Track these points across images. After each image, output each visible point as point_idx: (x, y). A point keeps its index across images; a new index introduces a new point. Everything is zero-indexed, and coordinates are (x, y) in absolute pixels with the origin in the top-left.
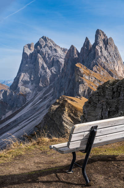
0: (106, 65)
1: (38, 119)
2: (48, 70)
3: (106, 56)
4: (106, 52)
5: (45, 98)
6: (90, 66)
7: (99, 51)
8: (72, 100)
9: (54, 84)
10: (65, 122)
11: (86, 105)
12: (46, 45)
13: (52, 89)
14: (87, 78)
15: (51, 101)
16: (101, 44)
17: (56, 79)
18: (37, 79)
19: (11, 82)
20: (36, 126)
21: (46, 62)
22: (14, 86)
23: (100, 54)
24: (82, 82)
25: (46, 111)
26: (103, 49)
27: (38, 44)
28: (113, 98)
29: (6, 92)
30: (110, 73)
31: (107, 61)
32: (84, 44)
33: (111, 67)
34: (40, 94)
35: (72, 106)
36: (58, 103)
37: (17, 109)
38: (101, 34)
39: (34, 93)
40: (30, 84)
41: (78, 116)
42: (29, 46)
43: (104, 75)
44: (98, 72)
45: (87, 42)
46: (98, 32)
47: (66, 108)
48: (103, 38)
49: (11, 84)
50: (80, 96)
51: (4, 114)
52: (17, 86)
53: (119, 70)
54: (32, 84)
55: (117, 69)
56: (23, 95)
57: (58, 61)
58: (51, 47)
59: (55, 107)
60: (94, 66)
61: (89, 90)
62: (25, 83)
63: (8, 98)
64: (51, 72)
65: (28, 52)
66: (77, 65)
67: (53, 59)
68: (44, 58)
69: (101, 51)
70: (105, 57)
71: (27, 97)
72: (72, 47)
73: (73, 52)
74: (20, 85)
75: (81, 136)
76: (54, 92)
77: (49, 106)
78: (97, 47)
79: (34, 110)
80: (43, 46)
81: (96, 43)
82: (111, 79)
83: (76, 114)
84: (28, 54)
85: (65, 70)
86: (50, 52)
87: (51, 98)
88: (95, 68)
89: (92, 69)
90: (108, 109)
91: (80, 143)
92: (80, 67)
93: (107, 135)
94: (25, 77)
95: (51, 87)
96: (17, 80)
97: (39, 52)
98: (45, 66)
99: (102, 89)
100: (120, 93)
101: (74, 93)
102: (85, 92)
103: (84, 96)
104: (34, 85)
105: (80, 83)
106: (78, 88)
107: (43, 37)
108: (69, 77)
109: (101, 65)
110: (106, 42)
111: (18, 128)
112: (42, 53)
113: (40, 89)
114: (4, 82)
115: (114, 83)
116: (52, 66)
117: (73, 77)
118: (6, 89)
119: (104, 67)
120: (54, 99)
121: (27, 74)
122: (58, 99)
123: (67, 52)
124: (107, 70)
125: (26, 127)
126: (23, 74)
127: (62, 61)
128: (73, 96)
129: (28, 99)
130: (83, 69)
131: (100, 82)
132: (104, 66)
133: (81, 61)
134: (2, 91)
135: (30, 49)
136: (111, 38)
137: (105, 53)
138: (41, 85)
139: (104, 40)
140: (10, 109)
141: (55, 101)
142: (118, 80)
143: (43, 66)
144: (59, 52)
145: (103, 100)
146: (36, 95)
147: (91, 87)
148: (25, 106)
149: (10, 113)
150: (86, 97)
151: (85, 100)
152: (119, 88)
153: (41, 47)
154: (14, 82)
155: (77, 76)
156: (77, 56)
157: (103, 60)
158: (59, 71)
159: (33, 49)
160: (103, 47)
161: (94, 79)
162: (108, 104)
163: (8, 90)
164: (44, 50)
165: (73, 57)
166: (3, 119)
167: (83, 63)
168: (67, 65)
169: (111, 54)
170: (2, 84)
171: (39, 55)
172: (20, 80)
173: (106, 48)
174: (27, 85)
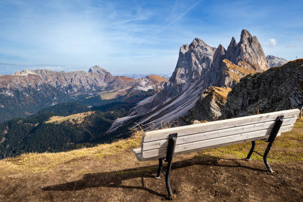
0: (249, 60)
1: (191, 104)
2: (199, 66)
3: (250, 52)
4: (250, 49)
5: (197, 88)
6: (235, 61)
7: (244, 48)
8: (219, 90)
9: (204, 77)
10: (212, 107)
11: (230, 94)
12: (198, 45)
13: (203, 81)
14: (232, 71)
15: (201, 91)
16: (246, 42)
17: (206, 73)
18: (190, 73)
19: (170, 75)
20: (189, 110)
21: (198, 59)
22: (173, 79)
23: (244, 51)
24: (228, 75)
25: (197, 99)
26: (248, 47)
27: (192, 45)
28: (253, 89)
29: (166, 83)
30: (253, 67)
31: (251, 57)
32: (231, 43)
33: (254, 62)
34: (193, 85)
35: (219, 95)
36: (207, 92)
37: (174, 97)
38: (246, 33)
40: (185, 77)
41: (223, 103)
42: (185, 46)
43: (247, 69)
44: (242, 66)
45: (233, 41)
46: (243, 32)
47: (213, 96)
48: (248, 36)
50: (226, 86)
51: (165, 100)
52: (175, 78)
53: (261, 64)
54: (187, 77)
55: (260, 63)
56: (179, 85)
57: (208, 58)
58: (202, 46)
59: (204, 95)
60: (239, 61)
61: (234, 81)
62: (182, 76)
63: (168, 88)
64: (202, 67)
65: (184, 51)
66: (224, 61)
67: (204, 56)
68: (196, 56)
69: (246, 49)
70: (249, 54)
71: (182, 87)
72: (220, 46)
73: (221, 50)
74: (177, 78)
76: (203, 84)
77: (200, 95)
78: (242, 45)
79: (188, 97)
80: (195, 46)
81: (241, 42)
82: (253, 72)
83: (221, 101)
84: (184, 53)
85: (214, 66)
86: (201, 51)
87: (202, 88)
88: (239, 63)
89: (237, 64)
90: (249, 98)
92: (227, 62)
95: (202, 79)
96: (175, 74)
97: (192, 51)
98: (197, 62)
99: (244, 80)
100: (260, 84)
101: (221, 84)
102: (230, 83)
103: (229, 87)
104: (188, 77)
105: (226, 76)
106: (225, 79)
107: (196, 39)
108: (218, 71)
110: (251, 40)
111: (175, 111)
112: (195, 52)
113: (193, 81)
114: (165, 76)
115: (255, 76)
116: (203, 62)
117: (221, 71)
119: (248, 62)
120: (204, 89)
121: (183, 69)
122: (208, 89)
123: (215, 50)
124: (251, 64)
125: (181, 111)
126: (179, 69)
127: (211, 58)
128: (220, 87)
129: (184, 89)
130: (229, 64)
131: (244, 74)
132: (248, 61)
133: (228, 57)
134: (163, 82)
135: (185, 49)
136: (255, 37)
138: (193, 77)
139: (249, 39)
140: (169, 97)
141: (204, 90)
142: (259, 73)
143: (195, 63)
144: (209, 51)
145: (245, 91)
146: (190, 85)
147: (235, 79)
148: (181, 94)
149: (169, 100)
150: (231, 88)
151: (230, 90)
152: (260, 80)
153: (194, 47)
154: (172, 76)
155: (224, 70)
156: (224, 53)
157: (247, 56)
158: (209, 66)
159: (187, 49)
160: (247, 45)
161: (238, 72)
162: (249, 93)
163: (168, 82)
164: (196, 49)
165: (221, 54)
166: (164, 104)
167: (229, 59)
168: (215, 61)
169: (255, 50)
170: (163, 77)
171: (192, 53)
172: (177, 74)
173: (250, 46)
174: (182, 78)
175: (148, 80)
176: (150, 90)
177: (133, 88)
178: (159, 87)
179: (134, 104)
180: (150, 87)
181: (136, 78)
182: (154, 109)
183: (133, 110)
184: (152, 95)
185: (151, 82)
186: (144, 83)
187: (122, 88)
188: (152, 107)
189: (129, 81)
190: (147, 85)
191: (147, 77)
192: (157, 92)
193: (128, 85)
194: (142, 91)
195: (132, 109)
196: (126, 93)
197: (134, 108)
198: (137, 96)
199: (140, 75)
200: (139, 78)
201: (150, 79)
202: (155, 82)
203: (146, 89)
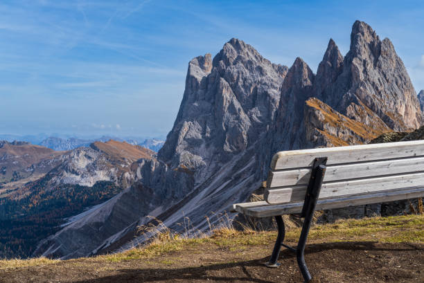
0: (376, 101)
2: (243, 115)
3: (377, 82)
4: (376, 71)
5: (238, 178)
6: (338, 104)
7: (361, 69)
9: (257, 147)
12: (239, 58)
13: (254, 157)
14: (333, 131)
15: (249, 185)
16: (365, 54)
17: (263, 133)
18: (218, 136)
19: (161, 142)
21: (239, 97)
22: (168, 152)
23: (362, 77)
24: (322, 142)
26: (370, 66)
27: (221, 56)
29: (148, 164)
30: (386, 119)
31: (380, 93)
32: (326, 54)
33: (388, 106)
34: (226, 170)
37: (173, 203)
38: (365, 31)
39: (213, 165)
40: (203, 146)
42: (201, 61)
43: (371, 126)
44: (358, 118)
45: (332, 49)
46: (357, 27)
48: (369, 39)
49: (161, 146)
51: (145, 215)
52: (174, 150)
53: (406, 113)
54: (208, 146)
55: (402, 111)
56: (186, 171)
57: (266, 94)
58: (250, 62)
60: (348, 103)
62: (192, 144)
63: (154, 178)
64: (251, 118)
65: (199, 75)
66: (311, 103)
67: (256, 89)
68: (234, 88)
69: (365, 71)
70: (373, 84)
71: (196, 176)
72: (299, 63)
73: (301, 72)
74: (180, 149)
75: (291, 177)
76: (256, 165)
78: (355, 62)
79: (212, 204)
80: (232, 61)
81: (353, 53)
84: (200, 78)
85: (283, 115)
86: (247, 73)
87: (250, 178)
88: (350, 110)
89: (344, 112)
91: (290, 194)
92: (316, 107)
93: (349, 182)
94: (192, 130)
95: (250, 153)
96: (173, 137)
97: (222, 74)
98: (237, 105)
104: (212, 148)
105: (316, 143)
107: (231, 42)
109: (365, 102)
110: (377, 50)
112: (229, 77)
113: (225, 158)
114: (146, 142)
115: (394, 140)
116: (254, 105)
117: (301, 130)
118: (150, 157)
119: (372, 107)
120: (256, 180)
121: (197, 123)
123: (286, 73)
124: (380, 113)
126: (186, 124)
127: (275, 93)
129: (200, 181)
130: (322, 112)
132: (373, 105)
133: (319, 93)
134: (140, 161)
135: (203, 68)
136: (387, 41)
137: (375, 75)
138: (227, 148)
139: (371, 46)
140: (158, 203)
141: (259, 184)
142: (404, 134)
143: (232, 105)
144: (269, 74)
146: (216, 170)
148: (192, 196)
149: (157, 211)
153: (227, 63)
154: (167, 142)
155: (310, 128)
156: (309, 82)
157: (370, 92)
158: (269, 116)
159: (209, 67)
160: (369, 61)
161: (348, 134)
163: (155, 161)
164: (234, 70)
165: (301, 83)
167: (323, 97)
168: (287, 102)
169: (389, 76)
170: (139, 147)
171: (223, 80)
172: (181, 138)
173: (376, 64)
174: (196, 149)
175: (94, 155)
176: (100, 185)
177: (48, 177)
178: (127, 175)
179: (52, 227)
180: (102, 176)
181: (58, 150)
182: (113, 239)
183: (50, 243)
184: (105, 199)
185: (104, 159)
186: (82, 163)
187: (16, 177)
188: (106, 235)
189: (37, 158)
190: (91, 169)
191: (93, 146)
192: (121, 189)
193: (35, 169)
194: (78, 188)
195: (45, 241)
196: (28, 193)
197: (53, 237)
198: (61, 204)
199: (72, 140)
200: (69, 146)
201: (101, 151)
202: (115, 161)
203: (89, 182)
